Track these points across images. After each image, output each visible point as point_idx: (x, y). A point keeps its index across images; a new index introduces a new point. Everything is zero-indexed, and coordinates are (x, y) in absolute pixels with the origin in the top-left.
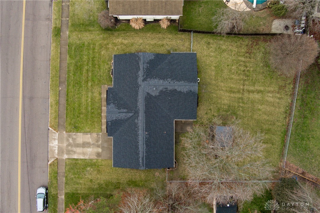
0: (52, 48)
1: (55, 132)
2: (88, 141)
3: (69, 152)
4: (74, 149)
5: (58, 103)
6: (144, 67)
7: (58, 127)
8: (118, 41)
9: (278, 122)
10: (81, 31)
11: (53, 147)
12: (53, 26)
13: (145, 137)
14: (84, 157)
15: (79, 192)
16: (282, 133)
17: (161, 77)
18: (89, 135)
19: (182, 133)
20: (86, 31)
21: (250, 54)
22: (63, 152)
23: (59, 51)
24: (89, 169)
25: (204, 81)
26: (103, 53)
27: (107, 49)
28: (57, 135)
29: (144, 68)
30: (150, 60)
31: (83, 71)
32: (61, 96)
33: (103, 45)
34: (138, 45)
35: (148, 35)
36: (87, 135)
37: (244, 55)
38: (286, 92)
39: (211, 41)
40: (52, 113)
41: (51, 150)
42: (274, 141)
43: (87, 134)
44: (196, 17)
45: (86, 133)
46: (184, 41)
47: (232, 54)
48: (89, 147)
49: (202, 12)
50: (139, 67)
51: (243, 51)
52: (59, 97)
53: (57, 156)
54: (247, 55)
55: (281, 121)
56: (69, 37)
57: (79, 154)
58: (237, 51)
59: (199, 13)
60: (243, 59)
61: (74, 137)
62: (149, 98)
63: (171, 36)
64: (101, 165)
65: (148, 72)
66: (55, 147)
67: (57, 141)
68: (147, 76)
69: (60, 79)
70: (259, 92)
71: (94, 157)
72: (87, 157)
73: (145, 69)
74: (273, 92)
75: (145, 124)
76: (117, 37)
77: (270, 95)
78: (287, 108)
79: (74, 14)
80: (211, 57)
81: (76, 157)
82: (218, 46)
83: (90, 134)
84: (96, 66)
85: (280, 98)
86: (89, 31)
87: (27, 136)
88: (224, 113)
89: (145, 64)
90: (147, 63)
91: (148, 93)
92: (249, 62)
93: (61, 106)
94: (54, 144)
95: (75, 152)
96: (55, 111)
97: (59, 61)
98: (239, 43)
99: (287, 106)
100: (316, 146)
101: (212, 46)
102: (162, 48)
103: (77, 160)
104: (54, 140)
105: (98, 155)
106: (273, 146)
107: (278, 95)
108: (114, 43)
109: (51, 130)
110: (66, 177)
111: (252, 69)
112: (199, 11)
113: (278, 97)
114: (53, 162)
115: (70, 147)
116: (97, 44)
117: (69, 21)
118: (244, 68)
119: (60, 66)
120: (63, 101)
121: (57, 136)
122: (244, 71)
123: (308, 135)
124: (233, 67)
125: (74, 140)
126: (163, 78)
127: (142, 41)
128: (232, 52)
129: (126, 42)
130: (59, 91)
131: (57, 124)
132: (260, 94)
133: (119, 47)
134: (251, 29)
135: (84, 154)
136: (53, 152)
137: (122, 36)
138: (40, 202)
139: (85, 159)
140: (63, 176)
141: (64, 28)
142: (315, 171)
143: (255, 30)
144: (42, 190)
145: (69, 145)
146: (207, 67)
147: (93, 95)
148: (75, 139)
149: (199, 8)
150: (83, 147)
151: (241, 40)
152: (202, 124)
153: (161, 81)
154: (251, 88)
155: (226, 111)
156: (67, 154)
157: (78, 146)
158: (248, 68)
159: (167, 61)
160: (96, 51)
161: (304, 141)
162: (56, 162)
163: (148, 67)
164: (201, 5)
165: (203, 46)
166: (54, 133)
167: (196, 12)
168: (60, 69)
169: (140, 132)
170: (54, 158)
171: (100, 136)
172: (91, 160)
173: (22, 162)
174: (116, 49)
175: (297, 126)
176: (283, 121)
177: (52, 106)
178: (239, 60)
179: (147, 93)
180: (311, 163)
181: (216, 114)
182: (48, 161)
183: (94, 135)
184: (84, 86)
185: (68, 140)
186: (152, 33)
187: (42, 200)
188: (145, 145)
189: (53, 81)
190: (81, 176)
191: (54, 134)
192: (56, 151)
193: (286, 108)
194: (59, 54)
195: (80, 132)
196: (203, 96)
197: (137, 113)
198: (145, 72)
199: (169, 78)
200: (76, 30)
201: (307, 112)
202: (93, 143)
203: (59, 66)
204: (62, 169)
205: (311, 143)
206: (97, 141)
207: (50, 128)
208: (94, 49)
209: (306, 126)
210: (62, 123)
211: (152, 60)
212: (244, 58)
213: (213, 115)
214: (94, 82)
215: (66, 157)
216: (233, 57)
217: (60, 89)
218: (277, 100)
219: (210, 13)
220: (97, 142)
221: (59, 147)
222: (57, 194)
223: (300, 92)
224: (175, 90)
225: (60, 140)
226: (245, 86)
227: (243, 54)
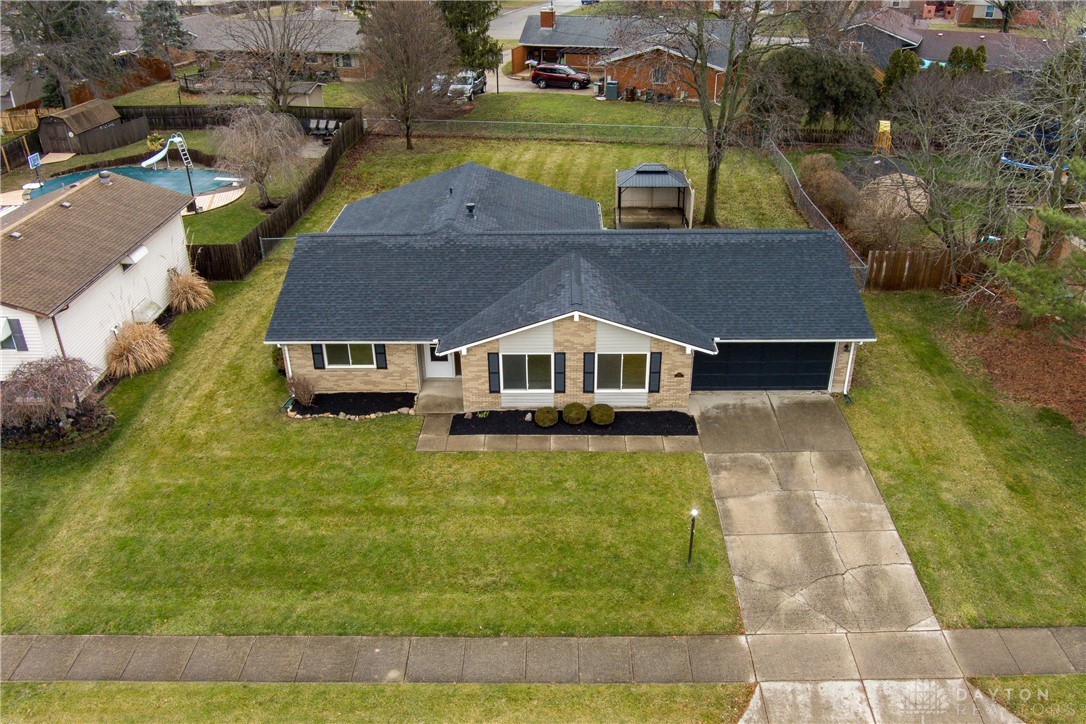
1: (755, 702)
2: (771, 508)
3: (889, 612)
4: (852, 578)
9: (595, 151)
11: (885, 711)
14: (881, 523)
16: (625, 147)
18: (732, 501)
22: (907, 647)
28: (778, 685)
32: (453, 670)
36: (735, 512)
43: (727, 513)
45: (717, 519)
48: (808, 503)
52: (460, 678)
57: (871, 548)
61: (762, 580)
66: (884, 698)
67: (830, 689)
69: (311, 678)
71: (862, 480)
72: (880, 511)
81: (908, 569)
83: (721, 498)
94: (860, 705)
104: (828, 708)
105: (839, 461)
115: (849, 605)
120: (494, 655)
121: (788, 686)
125: (782, 581)
130: (415, 680)
131: (683, 687)
135: (863, 527)
139: (895, 516)
145: (830, 605)
148: (776, 574)
150: (819, 530)
156: (905, 621)
157: (820, 563)
168: (238, 679)
170: (981, 712)
171: (726, 457)
172: (886, 491)
176: (592, 147)
183: (723, 482)
184: (402, 531)
185: (797, 619)
191: (777, 711)
195: (723, 549)
202: (777, 488)
203: (202, 685)
206: (758, 469)
210: (676, 657)
215: (925, 626)
217: (395, 674)
220: (764, 470)
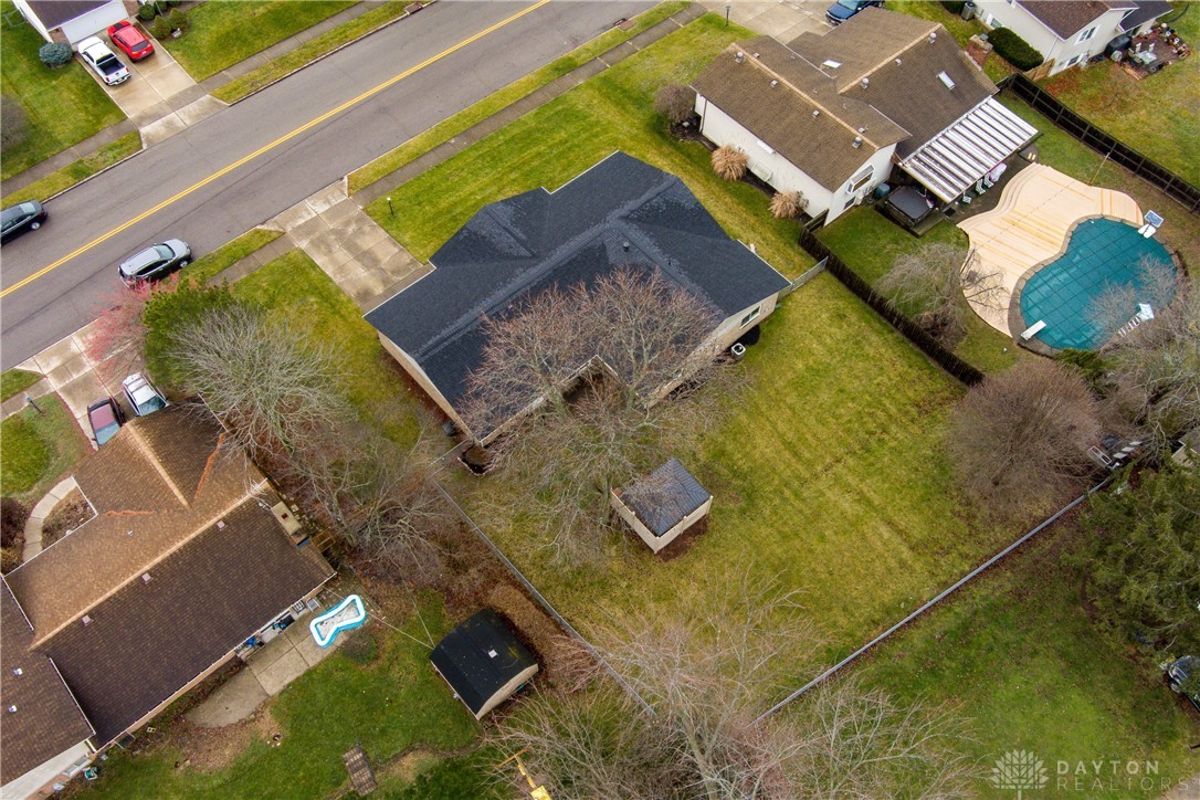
0: (523, 80)
1: (346, 193)
2: (380, 257)
3: (316, 244)
4: (336, 247)
5: (417, 156)
6: (653, 199)
7: (362, 189)
9: (842, 613)
10: (609, 98)
11: (307, 210)
12: (571, 54)
14: (335, 275)
17: (665, 245)
18: (396, 250)
20: (617, 103)
21: (920, 413)
22: (308, 234)
23: (529, 92)
24: (312, 300)
28: (342, 200)
29: (648, 201)
30: (678, 204)
31: (530, 149)
32: (437, 152)
35: (727, 200)
36: (391, 247)
37: (904, 405)
38: (937, 565)
39: (853, 318)
40: (383, 161)
41: (296, 212)
43: (395, 245)
44: (865, 252)
45: (396, 240)
46: (791, 266)
47: (875, 378)
48: (368, 268)
50: (642, 194)
51: (911, 394)
52: (432, 150)
53: (289, 229)
54: (914, 411)
55: (852, 619)
56: (576, 89)
57: (333, 261)
58: (894, 382)
59: (879, 250)
60: (893, 409)
61: (366, 228)
62: (594, 257)
63: (773, 238)
64: (342, 316)
65: (647, 216)
66: (309, 214)
67: (327, 207)
68: (639, 219)
69: (473, 127)
70: (863, 499)
71: (351, 291)
72: (337, 280)
73: (651, 206)
74: (900, 532)
75: (528, 288)
77: (885, 532)
78: (902, 605)
79: (629, 67)
80: (820, 343)
81: (318, 262)
82: (859, 338)
83: (401, 250)
84: (564, 161)
85: (902, 564)
86: (623, 108)
87: (290, 152)
88: (726, 472)
89: (658, 198)
90: (666, 202)
91: (603, 248)
92: (904, 427)
93: (415, 166)
94: (315, 208)
95: (330, 251)
96: (394, 164)
97: (510, 103)
98: (914, 373)
99: (906, 601)
101: (845, 326)
103: (314, 265)
104: (324, 202)
105: (365, 295)
107: (906, 554)
109: (342, 185)
110: (253, 276)
111: (893, 444)
112: (884, 247)
113: (903, 556)
114: (270, 232)
115: (333, 237)
116: (611, 134)
117: (607, 70)
118: (877, 427)
119: (499, 112)
120: (430, 161)
121: (339, 202)
122: (871, 433)
124: (850, 405)
125: (360, 232)
126: (668, 249)
128: (881, 375)
130: (445, 143)
131: (368, 183)
132: (859, 507)
135: (341, 269)
136: (296, 215)
137: (672, 161)
138: (149, 256)
139: (331, 281)
140: (250, 270)
141: (584, 72)
144: (180, 249)
145: (339, 234)
146: (787, 353)
148: (363, 233)
149: (889, 243)
150: (357, 258)
151: (928, 372)
153: (657, 250)
154: (852, 480)
155: (736, 474)
156: (312, 242)
157: (351, 246)
158: (886, 437)
159: (710, 240)
162: (275, 235)
163: (659, 208)
164: (900, 242)
165: (823, 310)
166: (342, 192)
167: (874, 244)
168: (493, 116)
169: (500, 293)
170: (280, 227)
171: (413, 270)
172: (339, 291)
175: (890, 674)
176: (860, 625)
177: (399, 151)
178: (881, 405)
179: (603, 244)
182: (262, 224)
183: (406, 257)
184: (500, 169)
185: (348, 223)
186: (739, 204)
187: (157, 258)
189: (457, 120)
191: (338, 193)
192: (301, 221)
193: (899, 604)
194: (523, 96)
195: (387, 231)
197: (540, 257)
198: (643, 211)
199: (680, 260)
200: (599, 90)
201: (953, 665)
202: (383, 267)
203: (499, 109)
204: (267, 258)
206: (396, 272)
207: (346, 179)
208: (596, 136)
210: (377, 191)
211: (683, 208)
212: (899, 410)
215: (303, 244)
216: (873, 386)
217: (453, 141)
218: (893, 563)
220: (393, 272)
221: (315, 220)
223: (977, 600)
225: (333, 213)
226: (840, 465)
227: (903, 401)
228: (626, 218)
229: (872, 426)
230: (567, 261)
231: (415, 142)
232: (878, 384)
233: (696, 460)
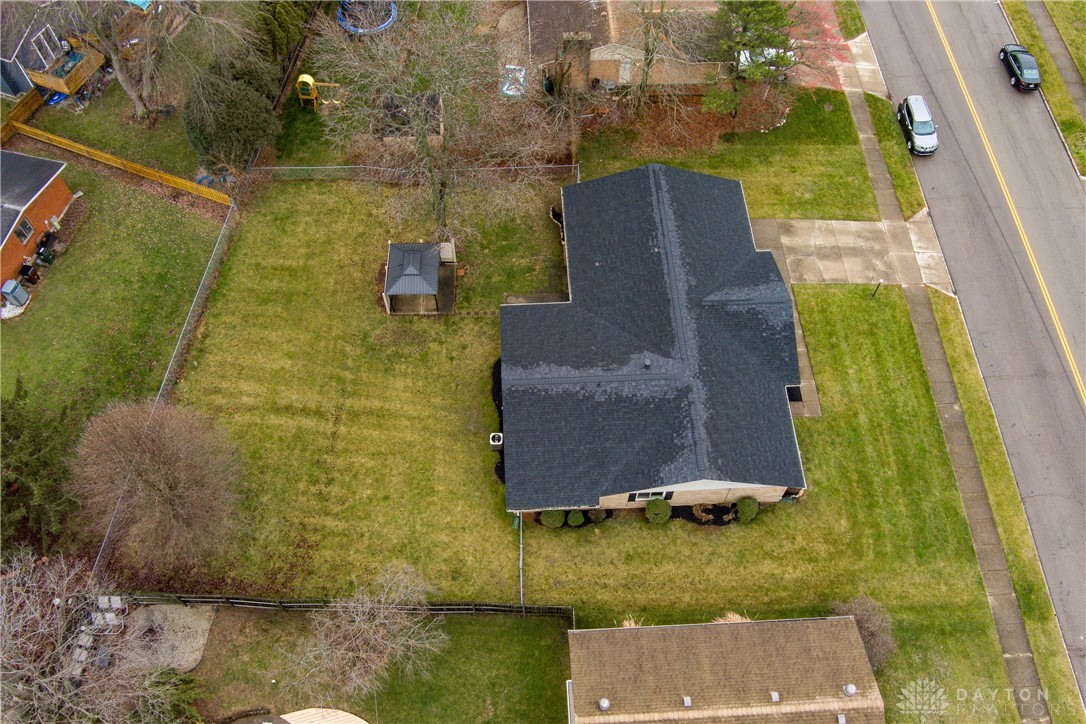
0: (1029, 539)
1: (932, 286)
2: (826, 263)
3: (877, 236)
4: (861, 243)
5: (950, 366)
6: (693, 433)
7: (928, 299)
8: (795, 567)
9: (234, 323)
10: (942, 608)
11: (927, 248)
12: (1054, 624)
13: (660, 238)
14: (827, 225)
15: (821, 147)
16: (224, 295)
17: (627, 407)
18: (826, 277)
19: (541, 292)
20: (924, 609)
21: (304, 541)
22: (894, 236)
23: (1000, 530)
24: (807, 196)
25: (473, 445)
26: (843, 522)
27: (829, 537)
28: (924, 279)
29: (693, 428)
30: (672, 459)
31: (897, 463)
32: (949, 386)
33: (849, 552)
34: (720, 555)
35: (687, 598)
36: (834, 277)
37: (325, 537)
39: (445, 584)
40: (961, 335)
41: (929, 240)
42: (251, 273)
43: (833, 280)
44: (506, 676)
45: (841, 284)
46: (551, 581)
47: (370, 539)
48: (819, 248)
49: (484, 701)
50: (709, 434)
51: (327, 553)
52: (952, 382)
53: (908, 225)
54: (313, 538)
55: (223, 326)
56: (980, 583)
57: (846, 232)
58: (352, 552)
59: (496, 695)
60: (330, 523)
61: (871, 274)
62: (662, 341)
63: (599, 597)
64: (775, 204)
65: (676, 417)
66: (920, 247)
67: (920, 262)
68: (679, 408)
69: (969, 438)
70: (286, 410)
71: (799, 224)
72: (819, 223)
73: (686, 428)
74: (237, 410)
75: (665, 271)
76: (802, 584)
77: (249, 401)
78: (195, 363)
79: (991, 677)
80: (449, 526)
81: (852, 223)
82: (420, 567)
83: (824, 280)
85: (217, 391)
86: (911, 608)
87: (1016, 270)
88: (406, 351)
89: (691, 442)
90: (682, 447)
91: (667, 355)
92: (308, 512)
93: (938, 355)
94: (926, 256)
95: (859, 236)
96: (950, 340)
97: (991, 497)
99: (194, 368)
100: (124, 261)
101: (444, 568)
102: (628, 547)
103: (847, 218)
104: (929, 265)
105: (787, 230)
106: (259, 260)
107: (220, 400)
108: (810, 560)
109: (947, 290)
110: (866, 178)
111: (301, 486)
112: (494, 704)
113: (220, 396)
114: (915, 213)
115: (877, 248)
116: (871, 555)
117: (998, 647)
118: (329, 493)
119: (981, 478)
120: (936, 372)
121: (923, 275)
122: (330, 482)
123: (141, 287)
124: (369, 492)
125: (870, 267)
126: (622, 404)
127: (708, 571)
128: (369, 546)
129: (767, 567)
130: (957, 399)
131: (934, 307)
132: (283, 403)
133: (788, 546)
134: (290, 634)
135: (831, 232)
136: (922, 236)
138: (921, 112)
139: (822, 218)
140: (875, 180)
141: (1010, 618)
142: (141, 203)
143: (276, 631)
144: (923, 142)
145: (881, 254)
146: (462, 488)
147: (844, 386)
148: (867, 268)
149: (495, 716)
150: (837, 248)
152: (477, 319)
153: (626, 391)
154: (309, 423)
155: (398, 355)
156: (881, 232)
157: (854, 252)
158: (313, 489)
160: (868, 531)
161: (160, 274)
162: (907, 213)
163: (678, 436)
165: (477, 565)
166: (935, 284)
167: (508, 698)
168: (978, 468)
169: (676, 251)
170: (917, 222)
171: (792, 275)
172: (805, 217)
173: (1004, 207)
174: (799, 538)
175: (172, 313)
176: (216, 327)
177: (968, 355)
178: (344, 518)
179: (669, 357)
180: (149, 219)
181: (434, 346)
182: (929, 214)
183: (812, 278)
184: (882, 415)
185: (889, 266)
186: (672, 605)
187: (917, 118)
188: (657, 219)
189: (990, 429)
190: (825, 181)
191: (936, 280)
192: (913, 237)
193: (199, 363)
194: (997, 519)
195: (857, 285)
196: (474, 398)
197: (695, 304)
198: (685, 417)
199: (599, 404)
200: (965, 609)
201: (130, 352)
202: (812, 258)
203: (986, 480)
204: (884, 195)
205: (137, 267)
206: (798, 263)
207: (952, 295)
209: (143, 311)
210: (919, 308)
211: (665, 462)
212: (324, 527)
213: (441, 343)
214: (849, 423)
215: (883, 225)
216: (365, 529)
217: (956, 407)
218: (225, 385)
219: (451, 699)
220: (800, 261)
221: (910, 247)
222: (880, 141)
224: (577, 368)
225: (911, 266)
226: (329, 432)
227: (327, 542)
228: (686, 391)
229: (335, 490)
230: (672, 316)
231: (975, 373)
232: (362, 536)
233: (435, 340)
